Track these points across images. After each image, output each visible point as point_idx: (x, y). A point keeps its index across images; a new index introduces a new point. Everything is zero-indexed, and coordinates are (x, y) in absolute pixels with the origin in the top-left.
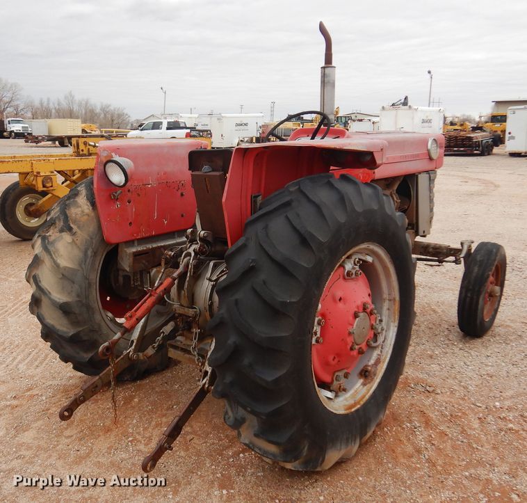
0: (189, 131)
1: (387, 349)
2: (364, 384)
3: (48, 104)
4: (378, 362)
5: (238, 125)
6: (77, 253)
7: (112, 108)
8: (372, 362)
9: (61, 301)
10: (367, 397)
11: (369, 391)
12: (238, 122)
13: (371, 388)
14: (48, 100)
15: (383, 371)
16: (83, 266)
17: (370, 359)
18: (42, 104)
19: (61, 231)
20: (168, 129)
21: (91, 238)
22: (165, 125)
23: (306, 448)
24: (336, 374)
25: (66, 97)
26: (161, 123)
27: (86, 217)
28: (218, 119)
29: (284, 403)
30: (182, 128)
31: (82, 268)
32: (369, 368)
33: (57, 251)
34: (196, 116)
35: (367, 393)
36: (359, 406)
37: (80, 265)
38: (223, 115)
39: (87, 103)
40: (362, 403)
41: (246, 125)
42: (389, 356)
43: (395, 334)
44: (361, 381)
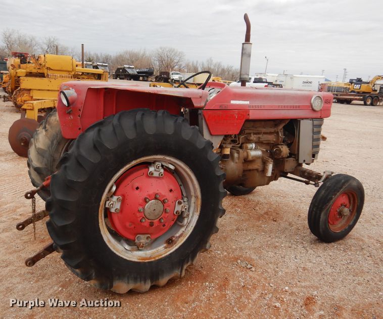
0: (267, 84)
1: (189, 229)
2: (166, 248)
3: (197, 65)
4: (181, 235)
5: (304, 82)
6: (48, 142)
7: (234, 68)
8: (178, 235)
9: (36, 166)
10: (164, 256)
11: (166, 252)
12: (305, 81)
13: (170, 251)
14: (197, 62)
15: (183, 242)
16: (50, 149)
17: (177, 232)
18: (193, 64)
19: (43, 129)
20: (254, 82)
21: (57, 134)
22: (253, 80)
23: (94, 274)
24: (138, 235)
25: (208, 61)
26: (250, 78)
27: (56, 122)
28: (291, 78)
29: (72, 242)
30: (264, 82)
31: (49, 150)
32: (174, 239)
33: (38, 139)
34: (277, 75)
35: (164, 254)
36: (153, 260)
37: (49, 148)
38: (294, 75)
39: (219, 65)
40: (157, 258)
41: (310, 83)
42: (189, 233)
43: (196, 220)
44: (165, 245)
